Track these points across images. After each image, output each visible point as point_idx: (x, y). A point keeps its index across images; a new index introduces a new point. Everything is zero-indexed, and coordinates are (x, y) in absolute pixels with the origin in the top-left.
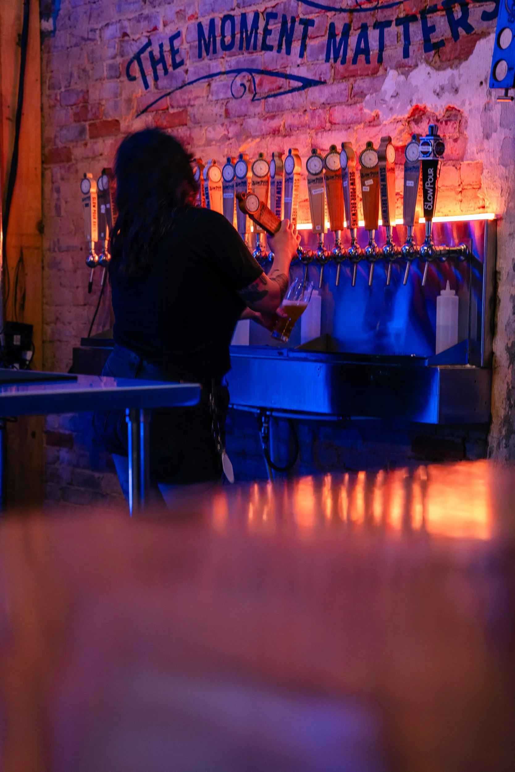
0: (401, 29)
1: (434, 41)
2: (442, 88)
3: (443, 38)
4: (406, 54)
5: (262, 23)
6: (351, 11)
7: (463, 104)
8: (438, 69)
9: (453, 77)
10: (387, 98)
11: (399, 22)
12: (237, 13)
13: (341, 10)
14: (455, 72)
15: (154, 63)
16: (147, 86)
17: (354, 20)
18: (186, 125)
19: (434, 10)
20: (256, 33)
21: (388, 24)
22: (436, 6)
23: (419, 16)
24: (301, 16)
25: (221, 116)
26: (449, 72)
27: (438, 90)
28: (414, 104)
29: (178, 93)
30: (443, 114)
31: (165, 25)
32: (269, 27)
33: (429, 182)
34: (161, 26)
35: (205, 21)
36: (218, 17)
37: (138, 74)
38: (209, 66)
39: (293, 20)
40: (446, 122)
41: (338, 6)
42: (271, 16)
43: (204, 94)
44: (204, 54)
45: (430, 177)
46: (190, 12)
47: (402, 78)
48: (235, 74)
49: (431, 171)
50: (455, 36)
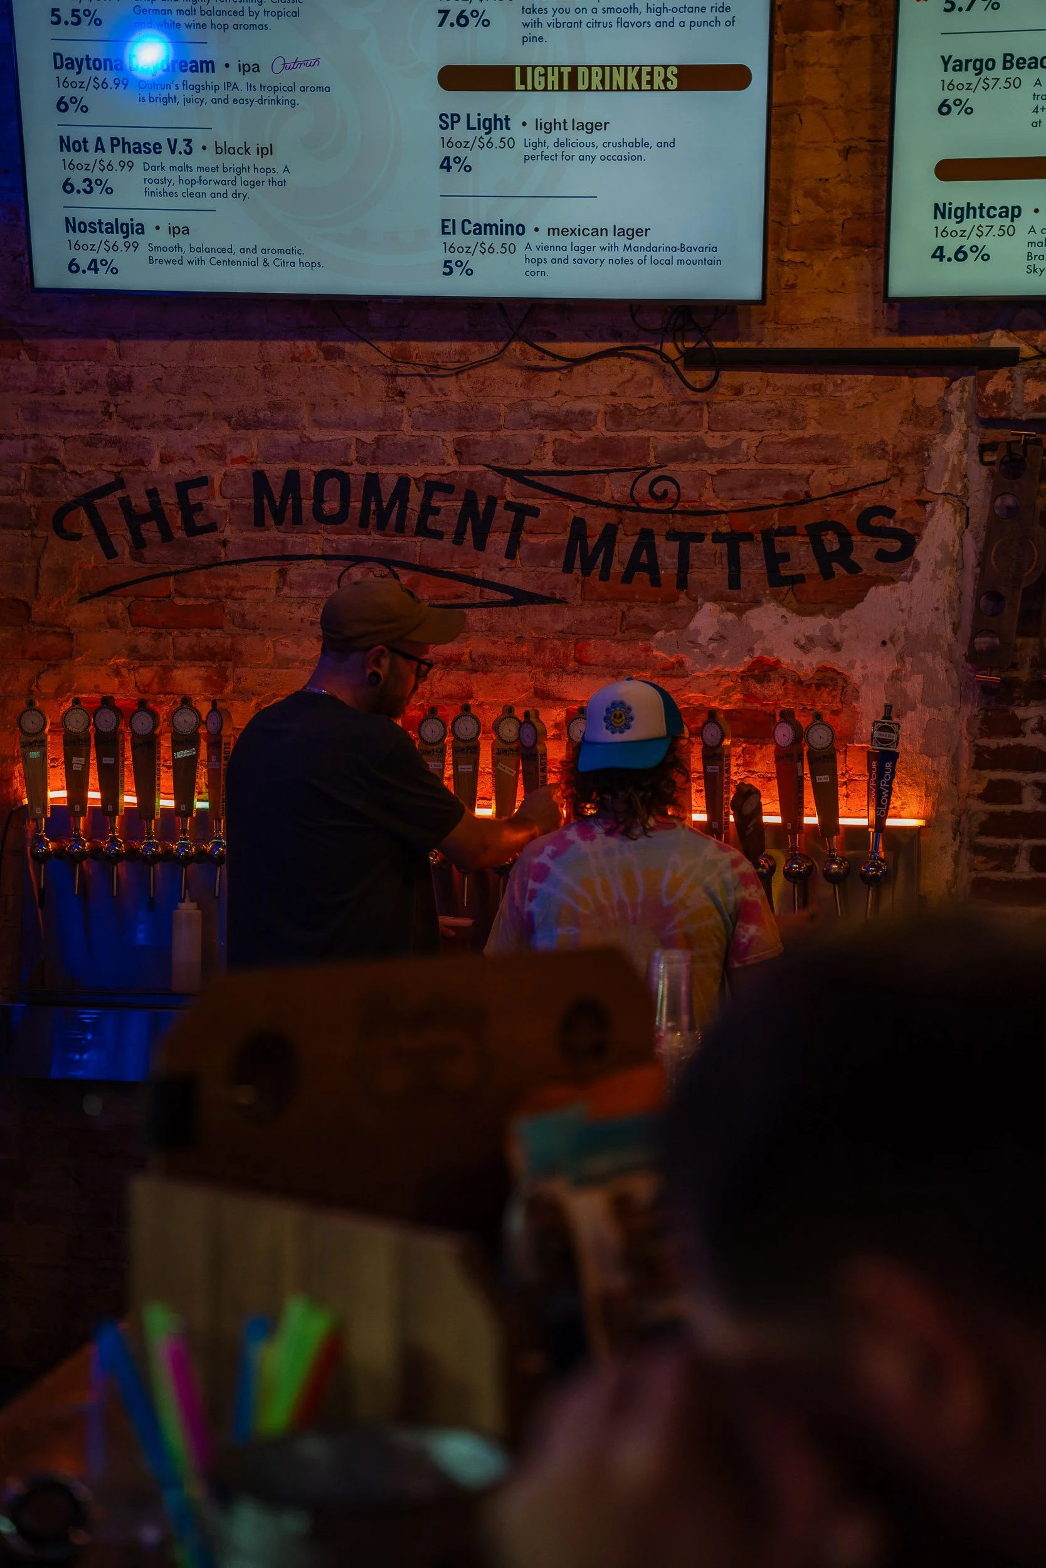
0: (722, 548)
1: (785, 572)
2: (810, 639)
3: (804, 572)
4: (734, 582)
5: (416, 497)
6: (619, 508)
7: (851, 665)
8: (800, 613)
9: (828, 629)
10: (701, 640)
11: (718, 537)
12: (358, 471)
13: (605, 505)
14: (834, 622)
15: (134, 519)
16: (110, 552)
17: (628, 521)
18: (221, 628)
19: (788, 532)
20: (404, 507)
21: (700, 537)
22: (794, 528)
23: (759, 537)
24: (510, 498)
25: (312, 623)
26: (821, 621)
27: (803, 641)
28: (757, 654)
29: (201, 577)
30: (811, 675)
31: (165, 460)
32: (435, 503)
34: (155, 462)
35: (275, 471)
36: (308, 470)
37: (87, 530)
38: (283, 542)
39: (492, 502)
40: (818, 687)
41: (593, 497)
42: (432, 487)
43: (272, 585)
44: (270, 521)
46: (238, 452)
47: (730, 616)
48: (347, 563)
50: (827, 574)
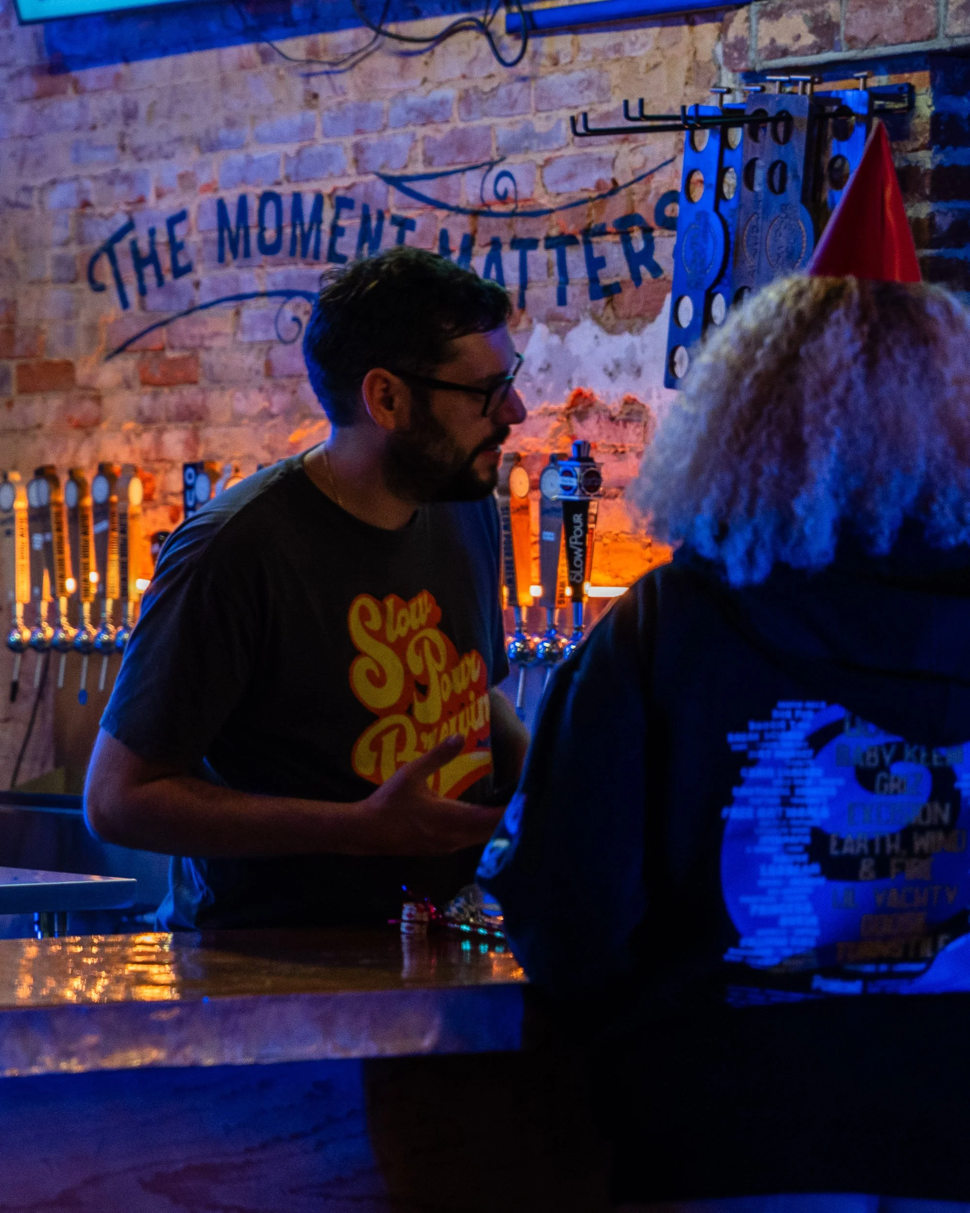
0: (553, 254)
1: (605, 282)
2: (617, 365)
3: (618, 279)
4: (562, 300)
5: (328, 214)
6: (475, 214)
7: (649, 396)
8: (612, 331)
9: (631, 349)
10: (533, 371)
11: (551, 243)
12: (285, 190)
13: (458, 210)
14: (636, 340)
15: (140, 262)
16: (125, 304)
17: (480, 229)
18: (195, 382)
19: (602, 231)
20: (319, 231)
21: (533, 244)
22: (604, 225)
23: (580, 238)
24: (394, 211)
25: (257, 372)
26: (626, 340)
27: (611, 367)
28: (575, 386)
29: (181, 325)
30: (619, 409)
31: (160, 195)
32: (342, 223)
33: (576, 537)
34: (151, 198)
35: (231, 198)
36: (253, 193)
37: (108, 280)
38: (236, 280)
39: (381, 216)
40: (625, 422)
41: (453, 203)
42: (343, 203)
43: (228, 329)
44: (229, 256)
45: (578, 528)
46: (204, 178)
47: (555, 340)
48: (280, 299)
49: (577, 518)
50: (637, 279)
